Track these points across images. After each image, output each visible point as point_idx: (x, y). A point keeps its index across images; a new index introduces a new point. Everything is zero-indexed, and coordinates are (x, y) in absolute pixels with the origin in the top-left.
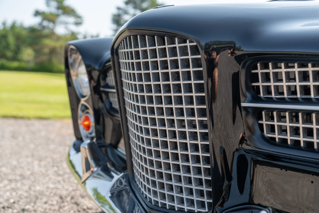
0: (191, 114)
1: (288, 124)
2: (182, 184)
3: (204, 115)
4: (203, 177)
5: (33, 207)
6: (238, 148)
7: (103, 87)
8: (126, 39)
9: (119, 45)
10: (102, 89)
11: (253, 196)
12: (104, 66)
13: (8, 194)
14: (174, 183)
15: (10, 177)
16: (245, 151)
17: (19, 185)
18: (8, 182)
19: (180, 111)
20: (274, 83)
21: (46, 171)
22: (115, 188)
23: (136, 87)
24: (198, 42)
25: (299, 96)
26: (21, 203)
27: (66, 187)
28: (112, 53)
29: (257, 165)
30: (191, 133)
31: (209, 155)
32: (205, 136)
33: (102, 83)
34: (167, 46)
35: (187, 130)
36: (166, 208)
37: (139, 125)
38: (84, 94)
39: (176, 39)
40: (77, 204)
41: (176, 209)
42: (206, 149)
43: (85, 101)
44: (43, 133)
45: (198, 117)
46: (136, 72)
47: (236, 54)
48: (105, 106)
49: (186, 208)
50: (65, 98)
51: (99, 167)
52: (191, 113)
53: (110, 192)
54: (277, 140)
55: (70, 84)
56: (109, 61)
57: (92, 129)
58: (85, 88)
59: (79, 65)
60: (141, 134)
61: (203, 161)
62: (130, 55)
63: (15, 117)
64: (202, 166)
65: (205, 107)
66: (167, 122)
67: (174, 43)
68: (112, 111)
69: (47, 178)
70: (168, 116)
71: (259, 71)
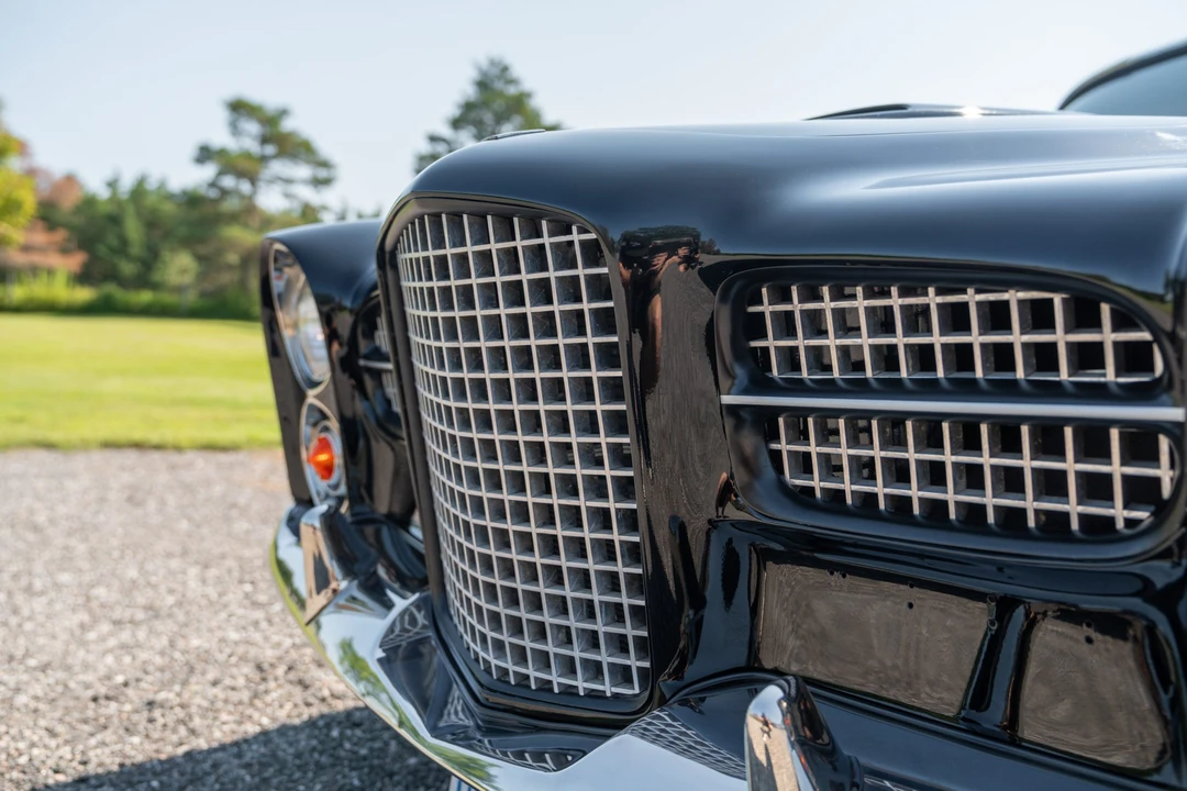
0: (589, 427)
1: (844, 451)
2: (568, 620)
3: (623, 431)
4: (625, 600)
5: (179, 695)
6: (714, 516)
7: (367, 357)
8: (413, 224)
9: (398, 241)
10: (362, 362)
11: (759, 649)
12: (368, 299)
13: (110, 659)
14: (548, 618)
15: (117, 614)
16: (733, 525)
17: (142, 634)
18: (111, 627)
19: (558, 419)
20: (805, 339)
21: (221, 595)
22: (398, 636)
23: (442, 357)
24: (603, 233)
25: (869, 373)
26: (143, 685)
27: (276, 638)
28: (381, 265)
29: (768, 563)
30: (589, 479)
31: (637, 539)
32: (625, 488)
33: (363, 346)
34: (519, 243)
35: (579, 471)
36: (530, 687)
37: (453, 460)
38: (316, 377)
39: (544, 223)
40: (303, 685)
41: (556, 690)
42: (630, 521)
43: (318, 397)
44: (218, 490)
45: (606, 436)
46: (440, 314)
47: (701, 263)
48: (374, 410)
49: (582, 684)
50: (263, 389)
51: (354, 579)
52: (589, 423)
53: (381, 646)
54: (818, 494)
55: (275, 349)
56: (374, 287)
57: (338, 474)
58: (317, 360)
59: (300, 299)
60: (457, 484)
61: (623, 556)
62: (424, 269)
63: (139, 446)
64: (620, 568)
65: (623, 407)
66: (526, 451)
67: (539, 235)
68: (388, 422)
69: (223, 615)
70: (528, 434)
71: (766, 307)
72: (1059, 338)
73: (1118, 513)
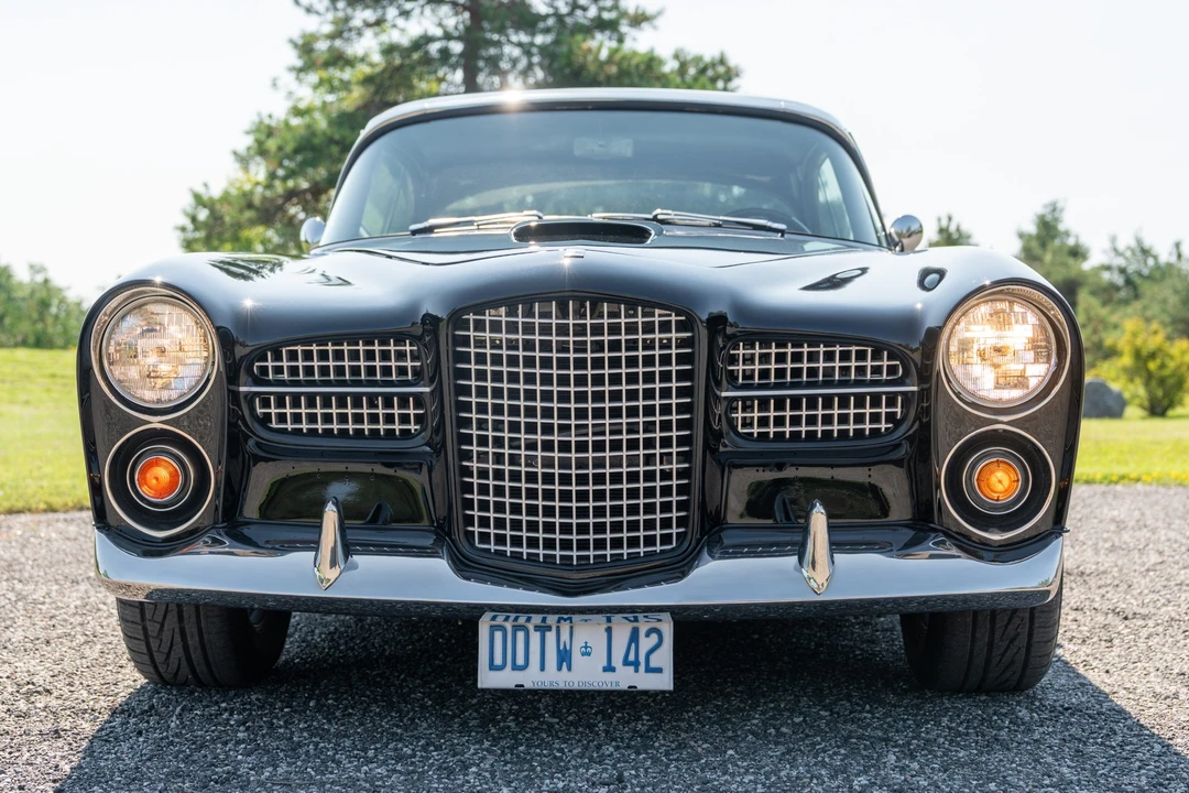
1: (772, 414)
4: (675, 498)
20: (758, 366)
31: (686, 466)
34: (641, 320)
35: (658, 435)
39: (657, 310)
45: (676, 415)
54: (755, 435)
61: (676, 476)
64: (674, 482)
65: (687, 401)
71: (741, 352)
72: (869, 363)
73: (883, 426)
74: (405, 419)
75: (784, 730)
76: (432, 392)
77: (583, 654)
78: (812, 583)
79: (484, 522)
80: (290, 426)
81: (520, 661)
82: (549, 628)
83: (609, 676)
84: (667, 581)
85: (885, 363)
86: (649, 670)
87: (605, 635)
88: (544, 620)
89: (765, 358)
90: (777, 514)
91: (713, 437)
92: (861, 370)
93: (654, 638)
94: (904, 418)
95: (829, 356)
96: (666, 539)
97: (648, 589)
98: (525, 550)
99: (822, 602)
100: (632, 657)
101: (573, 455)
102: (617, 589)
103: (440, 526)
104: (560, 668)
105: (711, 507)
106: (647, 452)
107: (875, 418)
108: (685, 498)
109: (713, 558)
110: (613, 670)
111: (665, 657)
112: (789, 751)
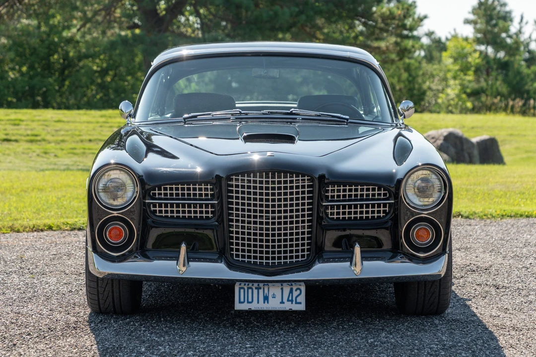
1: (341, 211)
2: (293, 248)
4: (306, 242)
14: (289, 248)
20: (336, 193)
25: (347, 198)
31: (310, 230)
35: (301, 219)
39: (300, 175)
41: (288, 263)
45: (307, 212)
49: (295, 260)
54: (335, 218)
61: (307, 233)
64: (306, 236)
65: (311, 207)
71: (330, 188)
72: (376, 192)
73: (382, 215)
74: (207, 212)
75: (345, 326)
76: (218, 203)
77: (273, 297)
78: (355, 272)
79: (237, 250)
80: (164, 215)
81: (250, 300)
82: (260, 288)
83: (282, 305)
84: (303, 271)
85: (382, 192)
86: (296, 303)
87: (281, 291)
88: (258, 285)
89: (339, 191)
90: (343, 246)
91: (320, 219)
92: (373, 195)
93: (298, 292)
94: (389, 211)
95: (362, 190)
96: (303, 256)
97: (296, 274)
98: (252, 260)
99: (360, 278)
100: (290, 298)
101: (270, 226)
102: (285, 274)
103: (220, 251)
104: (264, 303)
105: (319, 243)
106: (296, 225)
107: (379, 212)
108: (310, 241)
109: (320, 263)
110: (284, 303)
111: (302, 299)
112: (347, 333)
